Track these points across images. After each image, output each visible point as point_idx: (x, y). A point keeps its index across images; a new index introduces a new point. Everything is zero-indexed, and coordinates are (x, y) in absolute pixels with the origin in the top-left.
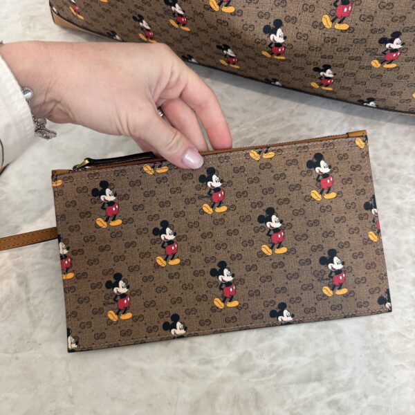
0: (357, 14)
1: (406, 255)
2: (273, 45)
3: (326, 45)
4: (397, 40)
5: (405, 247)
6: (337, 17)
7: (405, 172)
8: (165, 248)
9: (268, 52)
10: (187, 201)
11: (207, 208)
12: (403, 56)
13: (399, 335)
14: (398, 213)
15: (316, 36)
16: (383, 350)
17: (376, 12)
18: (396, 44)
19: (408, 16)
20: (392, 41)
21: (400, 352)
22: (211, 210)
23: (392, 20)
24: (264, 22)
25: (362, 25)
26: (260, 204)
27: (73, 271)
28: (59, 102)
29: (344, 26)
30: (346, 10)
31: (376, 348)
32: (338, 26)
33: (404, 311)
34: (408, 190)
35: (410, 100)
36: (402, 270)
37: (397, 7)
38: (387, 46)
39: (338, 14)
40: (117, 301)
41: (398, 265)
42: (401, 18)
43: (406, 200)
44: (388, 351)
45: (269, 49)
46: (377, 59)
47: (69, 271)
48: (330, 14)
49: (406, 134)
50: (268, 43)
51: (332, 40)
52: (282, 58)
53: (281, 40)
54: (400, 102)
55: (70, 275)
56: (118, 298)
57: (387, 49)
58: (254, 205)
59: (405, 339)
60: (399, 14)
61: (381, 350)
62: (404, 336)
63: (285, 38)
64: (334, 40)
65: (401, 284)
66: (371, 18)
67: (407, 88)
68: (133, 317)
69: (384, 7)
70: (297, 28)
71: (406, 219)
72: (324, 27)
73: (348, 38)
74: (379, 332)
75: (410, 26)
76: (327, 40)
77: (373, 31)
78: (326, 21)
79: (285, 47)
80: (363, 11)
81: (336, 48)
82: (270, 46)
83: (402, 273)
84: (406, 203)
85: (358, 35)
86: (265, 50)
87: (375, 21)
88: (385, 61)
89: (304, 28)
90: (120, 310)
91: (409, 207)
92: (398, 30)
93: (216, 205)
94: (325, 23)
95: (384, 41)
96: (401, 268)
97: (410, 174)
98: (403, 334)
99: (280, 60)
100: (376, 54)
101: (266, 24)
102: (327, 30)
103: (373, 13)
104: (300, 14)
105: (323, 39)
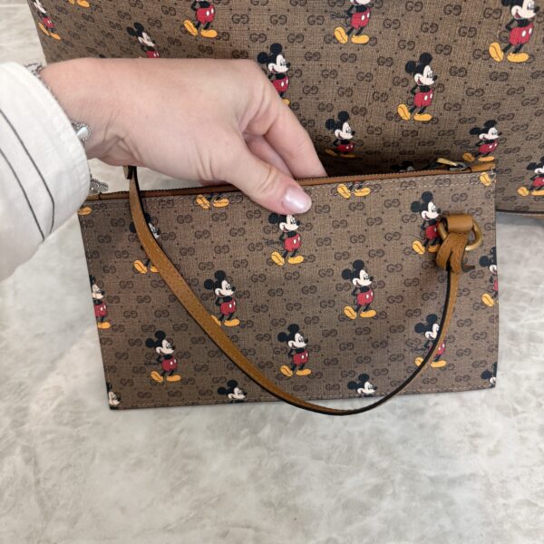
0: (440, 103)
1: (529, 395)
2: (339, 142)
3: (404, 139)
4: (492, 130)
5: (525, 384)
6: (415, 107)
7: (517, 286)
8: (220, 305)
9: (333, 150)
10: (252, 247)
11: (277, 258)
12: (501, 147)
13: (529, 503)
14: (512, 339)
15: (392, 130)
16: (509, 525)
17: (463, 100)
18: (492, 134)
19: (503, 102)
20: (486, 132)
21: (532, 527)
22: (282, 260)
23: (484, 108)
24: (327, 116)
25: (447, 115)
26: (346, 255)
27: (109, 321)
28: (123, 140)
29: (426, 117)
30: (426, 98)
31: (501, 523)
32: (418, 117)
33: (532, 470)
34: (523, 309)
35: (515, 197)
36: (525, 415)
37: (489, 93)
38: (481, 136)
39: (418, 103)
40: (161, 362)
41: (519, 409)
42: (494, 105)
43: (522, 322)
44: (516, 527)
45: (334, 146)
46: (470, 152)
47: (105, 319)
48: (407, 104)
49: (515, 236)
50: (333, 140)
51: (412, 133)
52: (352, 156)
53: (348, 136)
54: (503, 200)
55: (106, 325)
56: (162, 359)
57: (481, 141)
58: (338, 257)
59: (537, 509)
60: (492, 101)
61: (507, 526)
62: (536, 505)
63: (353, 133)
64: (415, 133)
65: (525, 434)
66: (458, 106)
67: (510, 184)
68: (182, 380)
69: (473, 94)
70: (367, 121)
71: (524, 347)
72: (401, 119)
73: (432, 130)
74: (501, 501)
75: (506, 114)
76: (405, 134)
77: (462, 121)
78: (403, 111)
79: (354, 144)
80: (447, 99)
81: (418, 141)
82: (335, 143)
83: (525, 419)
84: (522, 326)
85: (444, 126)
86: (329, 149)
87: (463, 110)
88: (480, 154)
89: (376, 120)
90: (165, 372)
91: (526, 331)
92: (492, 118)
93: (290, 254)
94: (402, 114)
95: (476, 131)
96: (523, 412)
97: (523, 288)
98: (534, 501)
99: (349, 158)
100: (467, 147)
101: (329, 117)
102: (405, 121)
103: (460, 101)
104: (370, 104)
105: (400, 133)
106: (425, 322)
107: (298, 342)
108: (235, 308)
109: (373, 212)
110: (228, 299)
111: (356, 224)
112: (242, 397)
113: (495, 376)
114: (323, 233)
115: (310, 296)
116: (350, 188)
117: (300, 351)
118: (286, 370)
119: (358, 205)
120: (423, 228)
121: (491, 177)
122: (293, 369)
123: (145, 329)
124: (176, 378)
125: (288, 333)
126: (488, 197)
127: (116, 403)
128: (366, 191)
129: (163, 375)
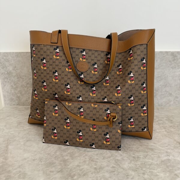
106: (106, 134)
107: (81, 134)
108: (70, 125)
109: (98, 110)
110: (68, 123)
111: (94, 112)
112: (69, 144)
113: (120, 148)
114: (88, 113)
115: (84, 125)
116: (94, 105)
117: (81, 136)
118: (78, 140)
119: (95, 108)
120: (107, 114)
121: (121, 107)
122: (79, 140)
123: (52, 126)
124: (56, 138)
125: (79, 131)
126: (120, 110)
127: (44, 141)
128: (96, 106)
129: (54, 137)
